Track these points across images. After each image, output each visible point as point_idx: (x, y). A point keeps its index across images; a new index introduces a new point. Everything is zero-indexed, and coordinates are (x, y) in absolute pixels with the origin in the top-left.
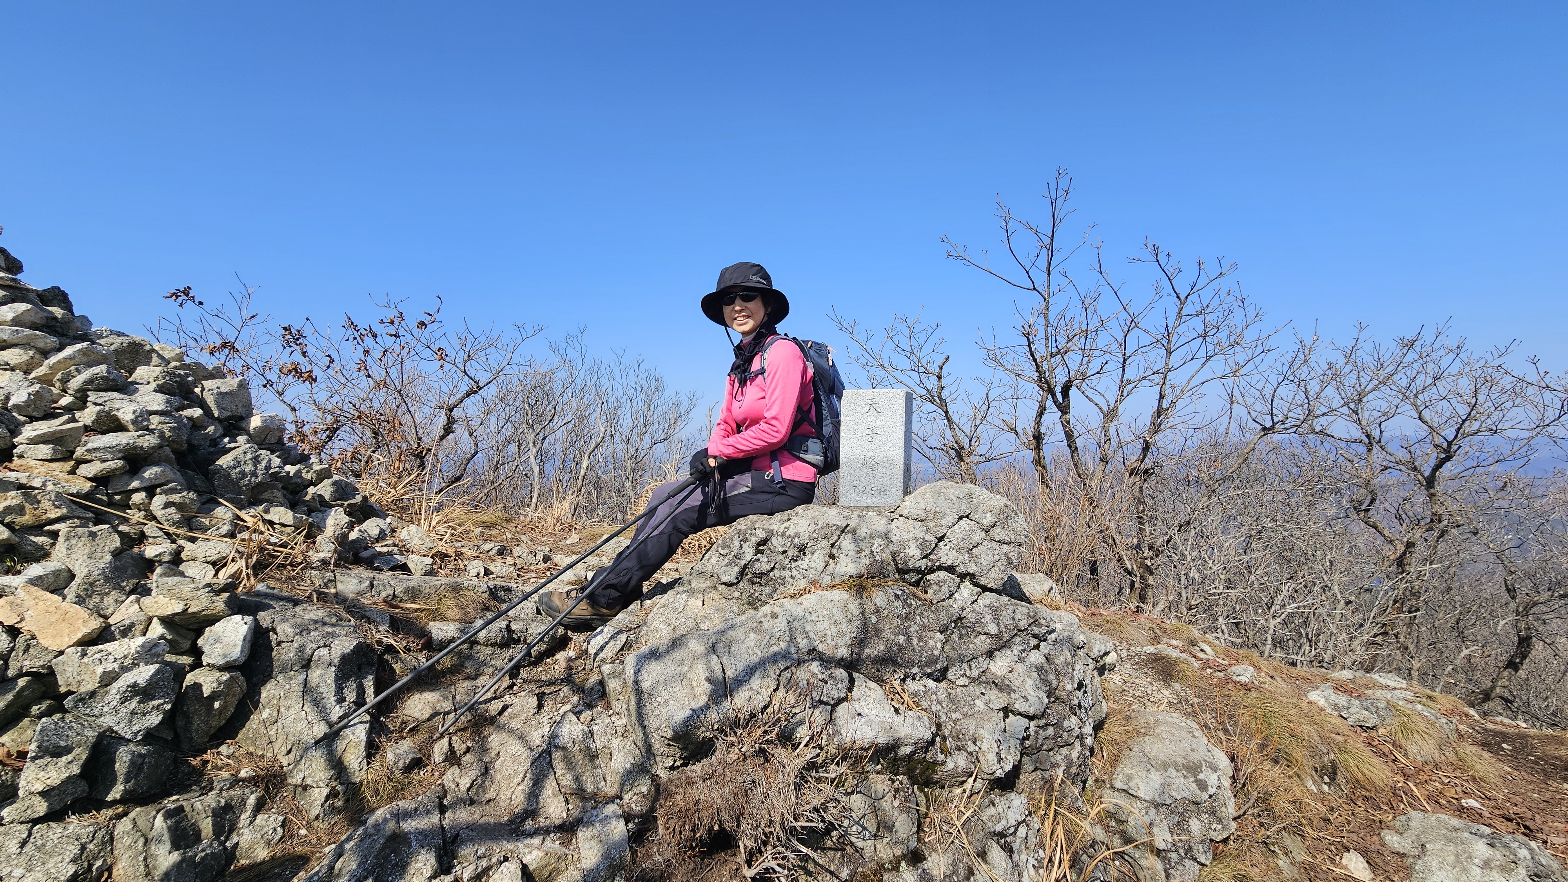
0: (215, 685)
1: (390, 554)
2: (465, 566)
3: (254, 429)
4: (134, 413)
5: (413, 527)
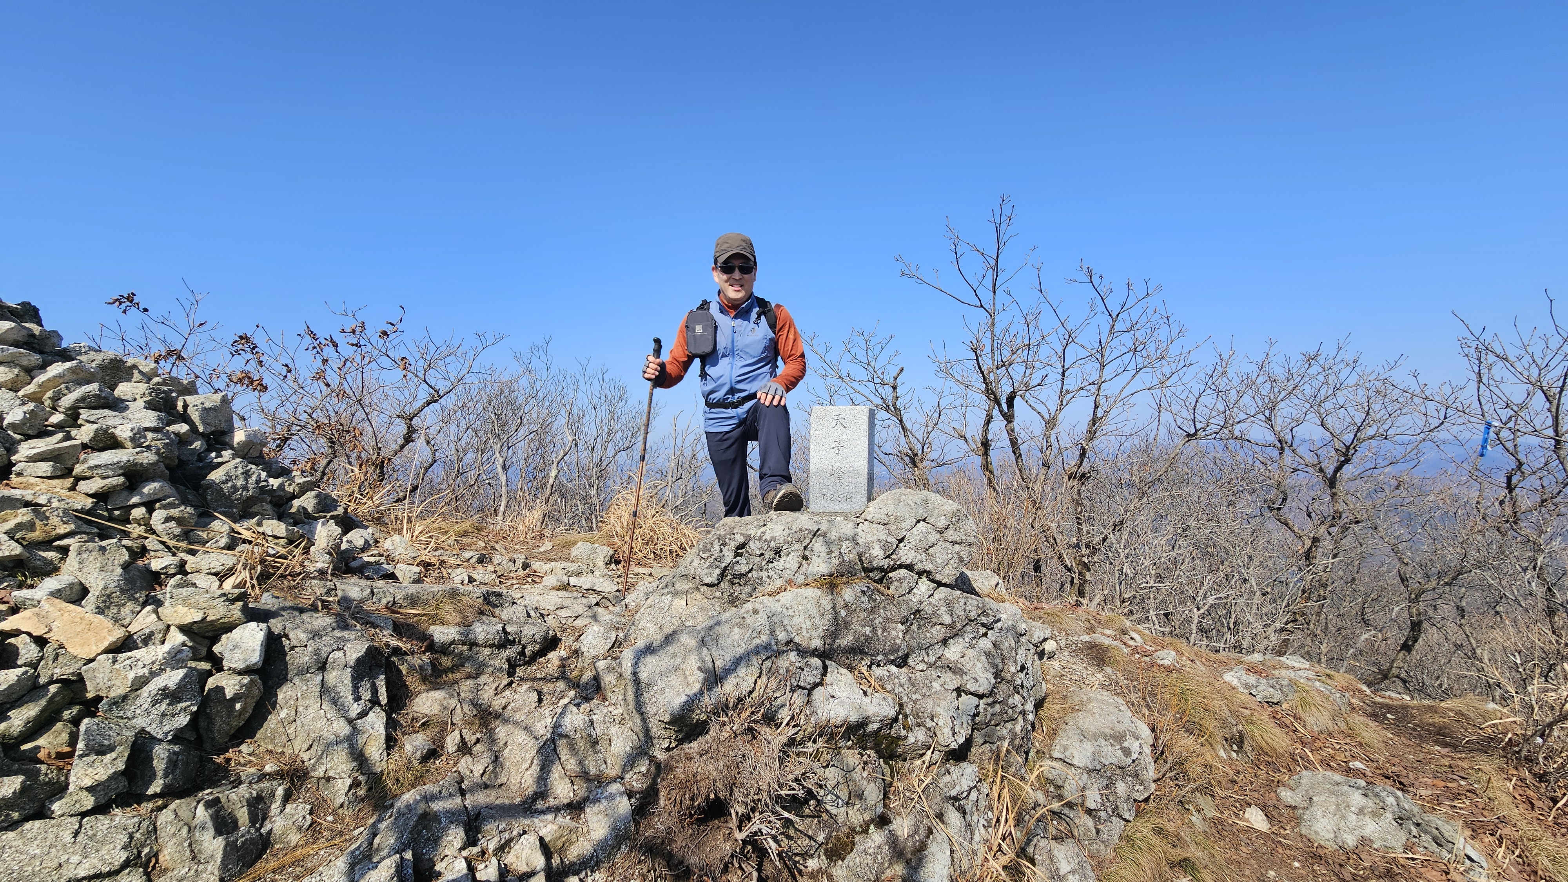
0: (237, 687)
1: (377, 563)
2: (449, 575)
3: (238, 443)
4: (132, 430)
5: (396, 538)
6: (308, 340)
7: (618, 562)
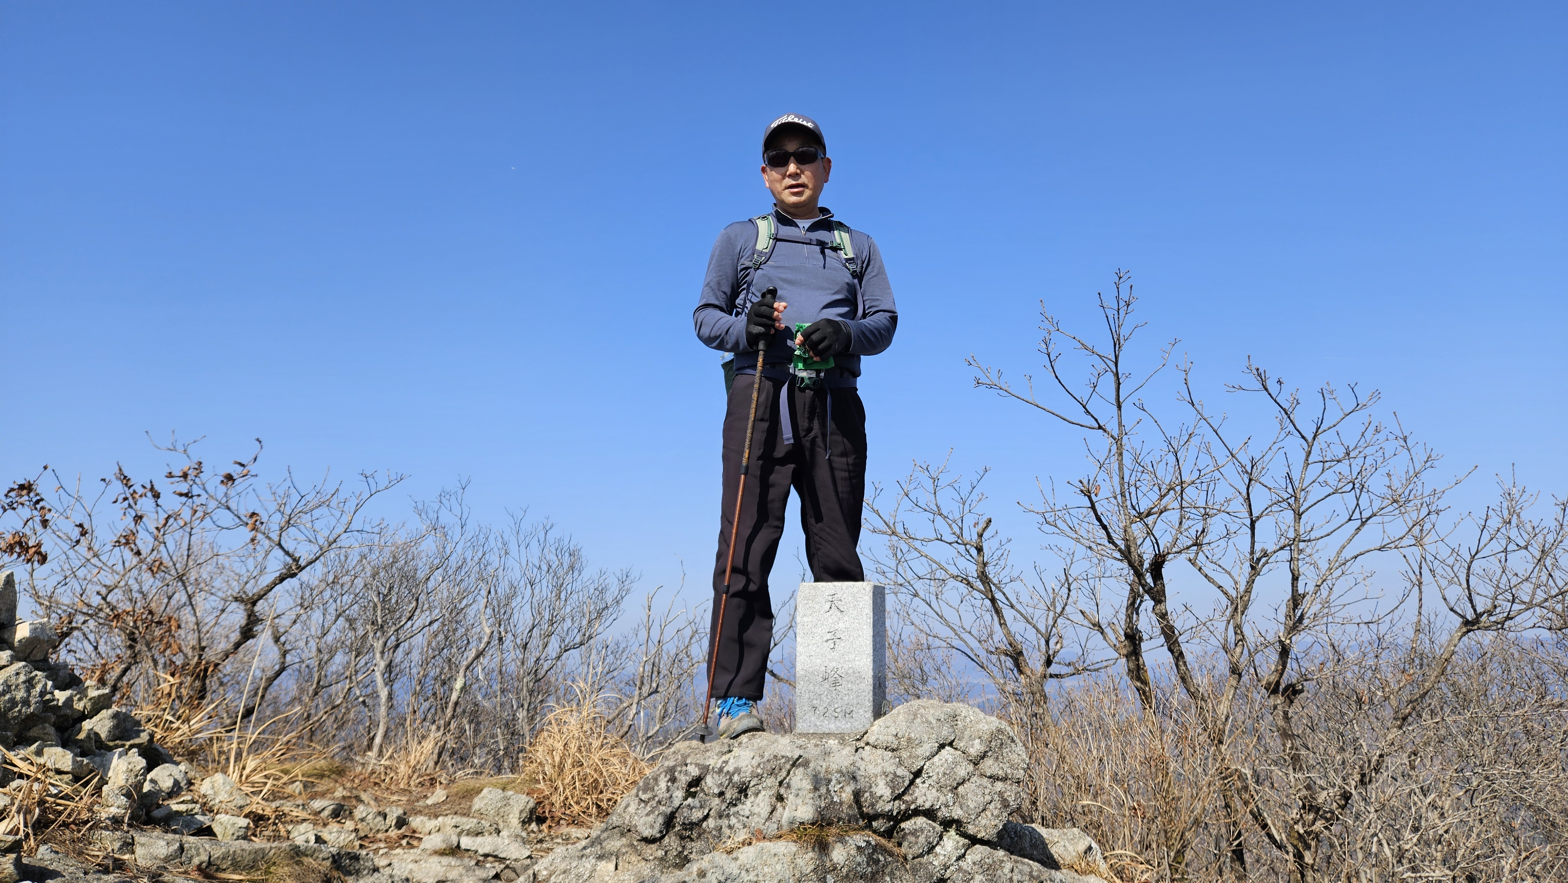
1: (190, 814)
2: (289, 832)
3: (20, 641)
5: (219, 777)
6: (117, 488)
7: (541, 820)
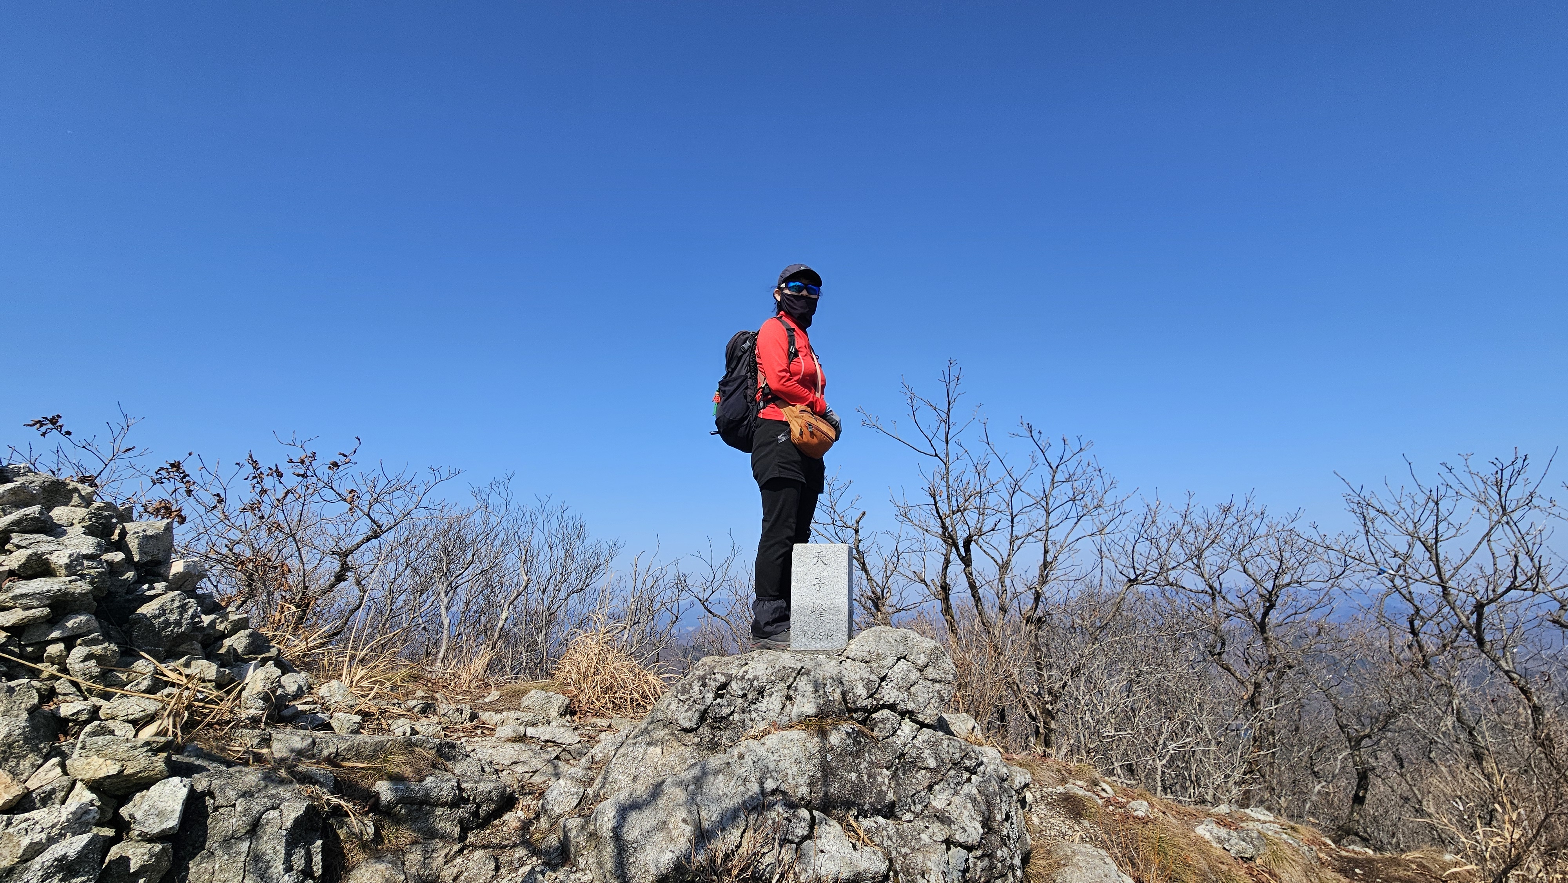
0: (146, 857)
1: (312, 712)
2: (389, 725)
3: (174, 575)
4: (69, 557)
5: (334, 683)
6: (249, 469)
7: (573, 713)
